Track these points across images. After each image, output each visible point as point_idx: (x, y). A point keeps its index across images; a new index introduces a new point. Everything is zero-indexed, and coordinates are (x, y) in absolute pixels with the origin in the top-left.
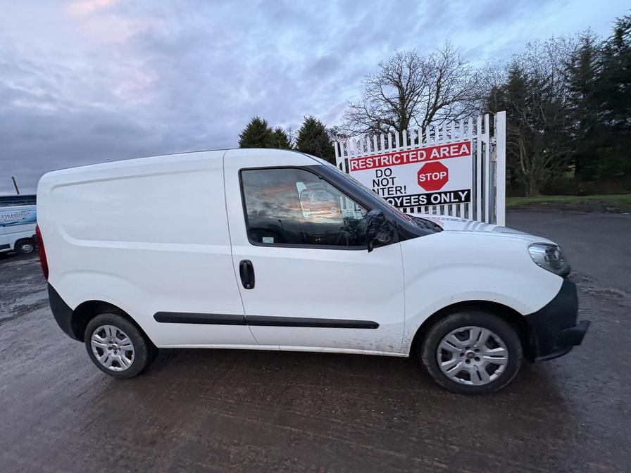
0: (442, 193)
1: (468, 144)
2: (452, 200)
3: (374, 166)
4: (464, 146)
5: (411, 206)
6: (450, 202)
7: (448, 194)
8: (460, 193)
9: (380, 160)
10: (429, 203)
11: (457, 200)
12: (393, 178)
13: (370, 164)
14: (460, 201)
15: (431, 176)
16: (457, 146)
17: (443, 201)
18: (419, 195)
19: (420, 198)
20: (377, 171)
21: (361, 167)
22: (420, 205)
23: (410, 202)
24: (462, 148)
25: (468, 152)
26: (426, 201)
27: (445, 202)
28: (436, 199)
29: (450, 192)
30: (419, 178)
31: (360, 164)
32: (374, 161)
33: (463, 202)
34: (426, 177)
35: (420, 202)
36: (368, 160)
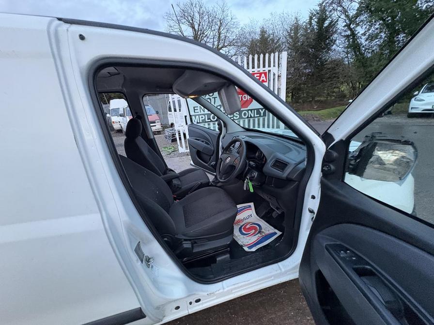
0: (249, 110)
1: (265, 74)
2: (256, 116)
4: (263, 75)
6: (254, 117)
7: (253, 111)
8: (260, 110)
10: (241, 118)
11: (258, 115)
12: (215, 98)
14: (260, 116)
15: (242, 97)
16: (259, 75)
17: (249, 116)
24: (262, 77)
25: (265, 80)
26: (238, 117)
27: (251, 117)
28: (245, 114)
29: (254, 110)
33: (262, 116)
35: (235, 117)
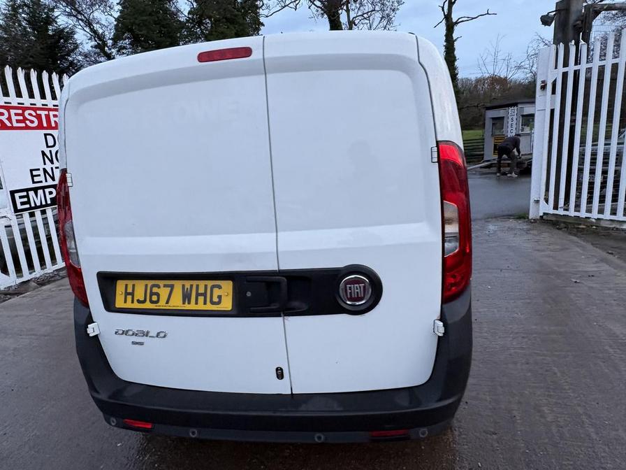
3: (40, 127)
9: (48, 117)
13: (32, 122)
20: (46, 135)
21: (15, 124)
31: (14, 118)
32: (39, 117)
36: (27, 113)
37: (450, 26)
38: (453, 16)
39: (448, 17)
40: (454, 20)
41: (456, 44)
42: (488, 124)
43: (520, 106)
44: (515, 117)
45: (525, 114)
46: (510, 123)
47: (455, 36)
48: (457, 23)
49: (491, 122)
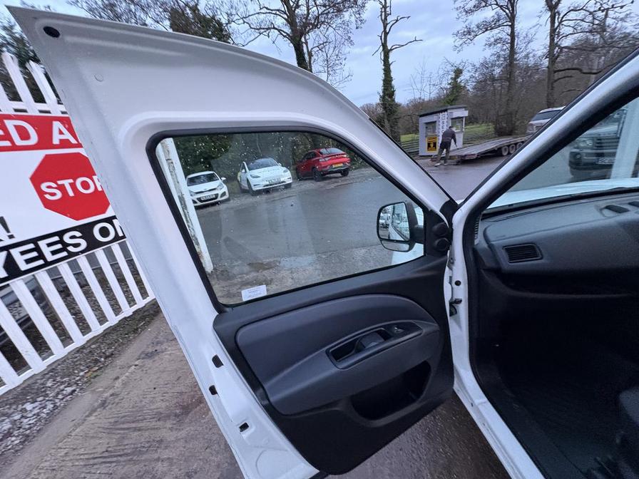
5: (47, 264)
10: (93, 244)
18: (60, 234)
19: (66, 238)
22: (71, 255)
23: (41, 256)
26: (84, 244)
28: (104, 232)
30: (41, 194)
34: (61, 188)
35: (71, 249)
37: (387, 52)
38: (388, 44)
39: (384, 45)
40: (389, 48)
41: (391, 67)
42: (422, 128)
43: (449, 111)
44: (445, 121)
45: (454, 117)
46: (441, 125)
47: (390, 60)
48: (391, 50)
49: (425, 126)
